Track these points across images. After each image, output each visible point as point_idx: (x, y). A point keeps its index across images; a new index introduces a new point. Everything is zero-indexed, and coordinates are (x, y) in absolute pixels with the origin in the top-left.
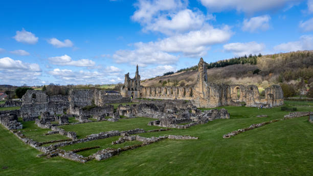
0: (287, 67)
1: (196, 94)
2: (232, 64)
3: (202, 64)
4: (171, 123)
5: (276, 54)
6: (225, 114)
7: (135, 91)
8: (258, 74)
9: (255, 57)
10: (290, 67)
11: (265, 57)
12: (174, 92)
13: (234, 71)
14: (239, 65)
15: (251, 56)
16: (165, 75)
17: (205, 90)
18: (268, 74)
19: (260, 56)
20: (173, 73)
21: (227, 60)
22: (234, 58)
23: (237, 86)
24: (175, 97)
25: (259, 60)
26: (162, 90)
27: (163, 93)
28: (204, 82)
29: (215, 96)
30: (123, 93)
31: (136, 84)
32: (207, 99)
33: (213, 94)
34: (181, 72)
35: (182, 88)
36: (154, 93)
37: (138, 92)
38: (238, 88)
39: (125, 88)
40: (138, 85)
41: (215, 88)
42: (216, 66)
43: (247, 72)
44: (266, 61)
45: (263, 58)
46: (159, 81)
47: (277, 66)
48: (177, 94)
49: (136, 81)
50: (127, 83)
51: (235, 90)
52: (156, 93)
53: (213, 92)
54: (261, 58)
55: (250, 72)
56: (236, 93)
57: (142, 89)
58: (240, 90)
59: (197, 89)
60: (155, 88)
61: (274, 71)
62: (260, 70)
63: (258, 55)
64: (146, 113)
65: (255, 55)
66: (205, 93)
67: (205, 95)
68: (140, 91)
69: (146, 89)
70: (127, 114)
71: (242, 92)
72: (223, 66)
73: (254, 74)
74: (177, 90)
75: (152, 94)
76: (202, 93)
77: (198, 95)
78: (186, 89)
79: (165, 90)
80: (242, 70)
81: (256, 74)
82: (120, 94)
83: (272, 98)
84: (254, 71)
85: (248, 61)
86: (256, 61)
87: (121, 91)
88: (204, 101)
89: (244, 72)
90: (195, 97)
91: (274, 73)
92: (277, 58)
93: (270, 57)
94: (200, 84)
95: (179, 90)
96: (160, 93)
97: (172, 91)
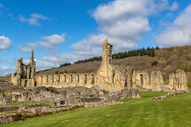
0: (183, 59)
2: (131, 56)
3: (107, 47)
5: (172, 48)
6: (136, 93)
7: (28, 80)
8: (156, 66)
9: (152, 50)
10: (185, 59)
11: (162, 50)
12: (74, 80)
13: (133, 63)
14: (138, 56)
15: (148, 49)
16: (61, 66)
17: (110, 74)
18: (166, 66)
19: (157, 48)
20: (70, 64)
22: (133, 50)
23: (140, 73)
24: (75, 85)
25: (157, 52)
26: (60, 77)
27: (61, 81)
28: (109, 65)
29: (121, 80)
30: (14, 80)
31: (31, 71)
32: (112, 84)
33: (118, 78)
34: (79, 63)
35: (83, 75)
36: (51, 81)
37: (33, 80)
38: (141, 75)
39: (17, 75)
40: (33, 72)
41: (120, 72)
42: (115, 57)
43: (146, 64)
44: (163, 53)
45: (160, 51)
46: (55, 72)
47: (173, 58)
48: (77, 82)
49: (30, 68)
50: (20, 70)
51: (138, 78)
52: (53, 81)
53: (119, 76)
54: (159, 51)
55: (149, 64)
56: (140, 80)
57: (37, 77)
58: (144, 77)
59: (101, 74)
60: (53, 76)
61: (171, 63)
62: (158, 62)
63: (156, 48)
64: (45, 96)
65: (153, 48)
66: (110, 78)
67: (110, 80)
68: (35, 79)
69: (42, 76)
70: (21, 98)
71: (145, 79)
72: (122, 58)
73: (152, 65)
74: (77, 77)
75: (49, 82)
76: (107, 77)
77: (102, 79)
78: (87, 76)
79: (64, 77)
80: (140, 62)
81: (154, 66)
82: (11, 82)
83: (177, 83)
84: (152, 63)
85: (146, 53)
86: (154, 54)
87: (12, 79)
88: (110, 85)
89: (143, 64)
90: (99, 81)
91: (171, 65)
92: (173, 51)
93: (167, 50)
94: (104, 67)
95: (80, 78)
96: (59, 81)
97: (72, 79)
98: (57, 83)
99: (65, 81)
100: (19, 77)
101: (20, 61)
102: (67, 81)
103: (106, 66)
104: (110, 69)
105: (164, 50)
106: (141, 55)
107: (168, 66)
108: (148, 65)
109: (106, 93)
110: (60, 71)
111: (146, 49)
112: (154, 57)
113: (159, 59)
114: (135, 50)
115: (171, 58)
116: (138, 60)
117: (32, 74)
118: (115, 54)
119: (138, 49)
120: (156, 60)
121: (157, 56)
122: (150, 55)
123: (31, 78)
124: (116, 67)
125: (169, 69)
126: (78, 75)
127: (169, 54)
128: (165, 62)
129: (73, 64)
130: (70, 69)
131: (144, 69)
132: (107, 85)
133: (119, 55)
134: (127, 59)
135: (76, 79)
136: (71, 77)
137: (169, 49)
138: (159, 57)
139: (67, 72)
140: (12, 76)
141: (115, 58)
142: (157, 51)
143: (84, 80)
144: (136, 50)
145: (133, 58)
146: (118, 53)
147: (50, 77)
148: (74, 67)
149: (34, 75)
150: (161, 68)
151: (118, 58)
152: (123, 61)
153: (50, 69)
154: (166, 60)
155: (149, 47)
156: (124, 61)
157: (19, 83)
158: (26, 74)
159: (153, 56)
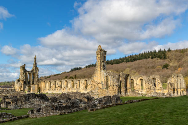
1: (95, 84)
2: (141, 59)
3: (100, 52)
4: (53, 109)
5: (184, 49)
7: (32, 86)
8: (167, 69)
9: (164, 52)
11: (174, 52)
13: (143, 66)
14: (148, 59)
15: (160, 51)
16: (72, 70)
17: (104, 80)
18: (177, 69)
19: (169, 50)
20: (80, 68)
21: (136, 55)
22: (144, 53)
23: (140, 78)
24: (76, 90)
25: (168, 55)
26: (62, 83)
27: (63, 86)
28: (103, 71)
29: (114, 86)
30: (17, 86)
31: (34, 77)
32: (106, 90)
33: (112, 84)
34: (89, 67)
35: (84, 80)
36: (53, 87)
37: (36, 86)
38: (141, 80)
39: (20, 82)
40: (36, 78)
41: (113, 77)
42: (125, 60)
43: (156, 67)
44: (175, 56)
45: (172, 53)
46: (65, 77)
47: (186, 61)
48: (78, 87)
49: (34, 74)
50: (23, 76)
51: (139, 82)
52: (56, 87)
53: (112, 82)
54: (170, 53)
55: (160, 66)
56: (140, 85)
57: (40, 82)
58: (144, 82)
59: (96, 79)
60: (55, 82)
61: (183, 65)
62: (170, 65)
63: (167, 50)
64: (33, 103)
65: (164, 50)
66: (104, 83)
67: (104, 86)
68: (38, 85)
69: (45, 82)
70: (11, 105)
71: (145, 84)
72: (132, 61)
73: (163, 68)
74: (78, 82)
75: (52, 88)
76: (100, 82)
77: (96, 85)
78: (88, 82)
79: (66, 83)
80: (151, 65)
81: (165, 69)
82: (14, 88)
83: (172, 88)
84: (163, 65)
85: (157, 56)
86: (165, 56)
87: (15, 85)
88: (103, 91)
89: (154, 67)
90: (93, 87)
91: (182, 68)
92: (186, 52)
93: (179, 52)
94: (98, 73)
95: (81, 83)
96: (61, 86)
97: (73, 84)
98: (59, 88)
99: (67, 87)
100: (22, 83)
101: (23, 67)
102: (69, 86)
103: (99, 72)
104: (103, 74)
105: (176, 52)
106: (152, 58)
107: (179, 69)
108: (159, 68)
109: (90, 100)
110: (70, 75)
111: (157, 51)
112: (165, 60)
113: (170, 62)
114: (146, 52)
115: (183, 60)
116: (148, 63)
117: (36, 80)
118: (126, 57)
119: (150, 52)
120: (167, 63)
121: (168, 58)
122: (161, 58)
123: (34, 84)
124: (110, 73)
125: (180, 71)
126: (79, 81)
127: (181, 55)
128: (176, 64)
129: (83, 68)
130: (80, 73)
131: (154, 72)
132: (101, 91)
133: (130, 58)
134: (137, 62)
135: (77, 84)
136: (72, 83)
137: (181, 51)
138: (170, 59)
139: (77, 76)
140: (16, 82)
141: (125, 62)
142: (169, 53)
143: (84, 85)
144: (148, 52)
145: (144, 61)
146: (129, 56)
147: (53, 82)
148: (84, 71)
149: (37, 81)
150: (172, 71)
151: (128, 62)
152: (133, 64)
153: (61, 73)
154: (178, 62)
155: (160, 49)
156: (135, 64)
157: (22, 89)
158: (30, 80)
159: (165, 58)
